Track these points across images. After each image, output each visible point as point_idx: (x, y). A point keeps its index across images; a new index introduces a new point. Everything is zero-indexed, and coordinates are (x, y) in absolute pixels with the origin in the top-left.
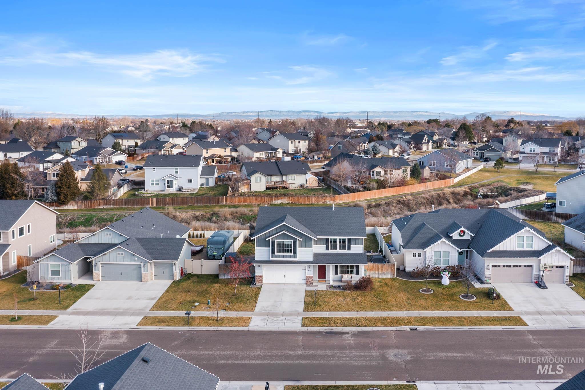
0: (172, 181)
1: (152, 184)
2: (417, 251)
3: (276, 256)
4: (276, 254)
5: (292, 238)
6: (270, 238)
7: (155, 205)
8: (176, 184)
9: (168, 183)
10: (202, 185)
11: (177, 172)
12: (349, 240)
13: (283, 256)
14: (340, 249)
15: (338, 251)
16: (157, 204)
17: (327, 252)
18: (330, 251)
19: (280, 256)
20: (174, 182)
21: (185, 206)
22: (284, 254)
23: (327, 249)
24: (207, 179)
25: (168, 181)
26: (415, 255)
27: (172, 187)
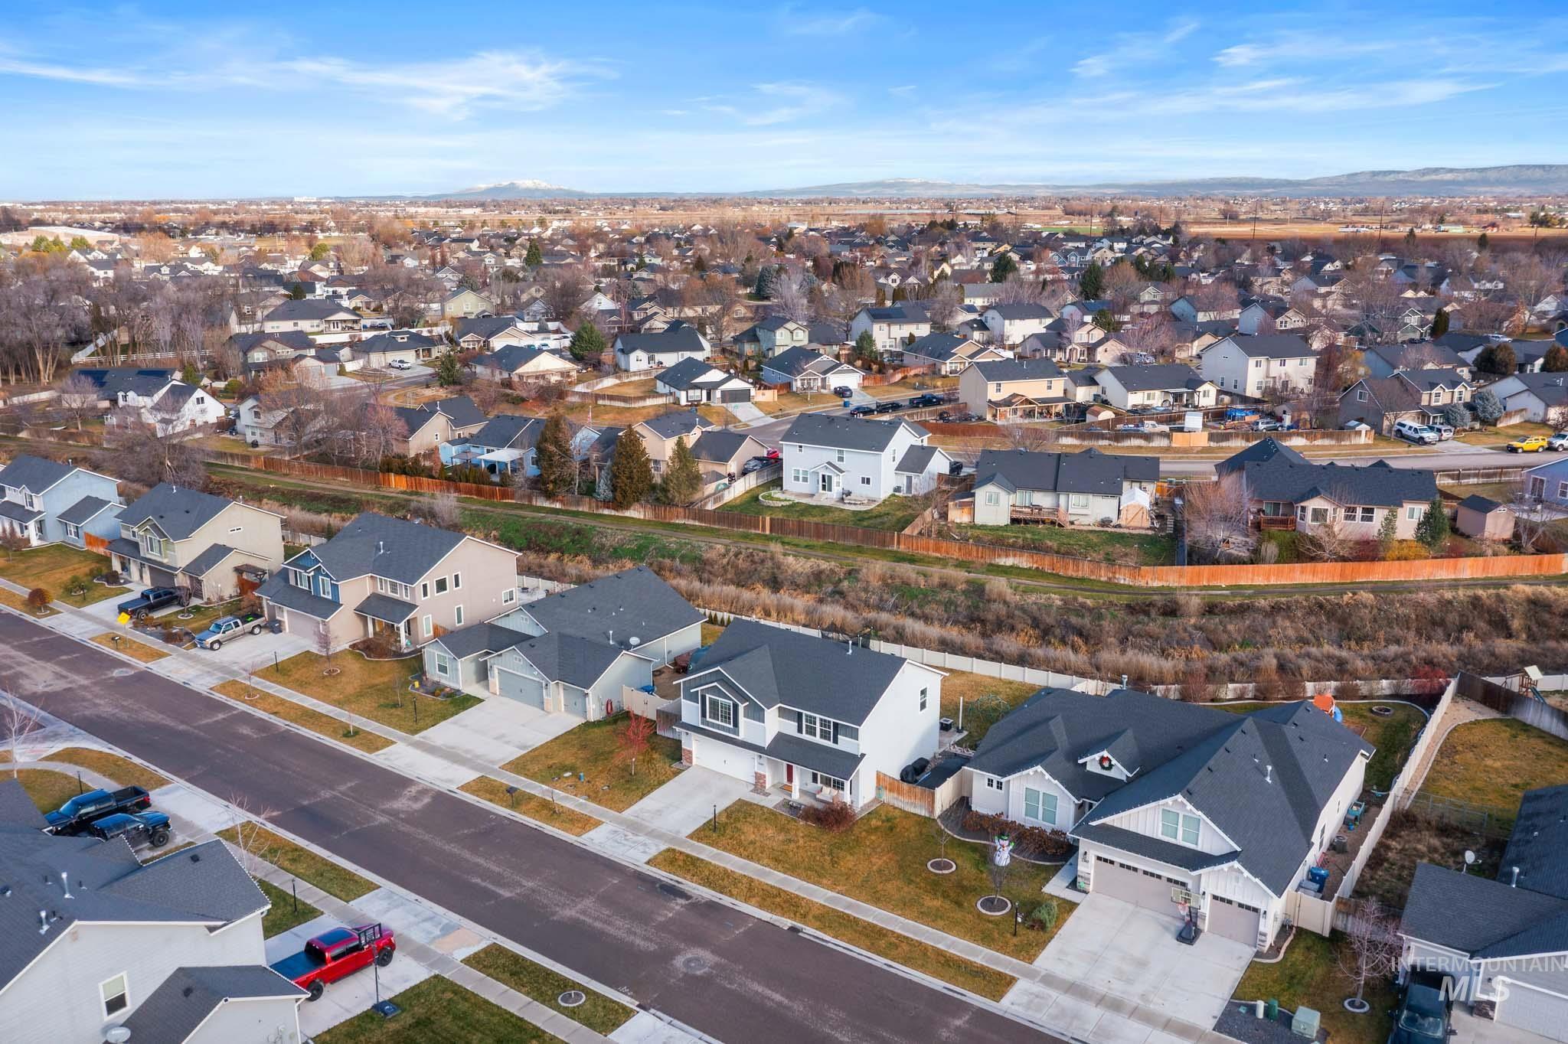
0: (830, 477)
1: (797, 478)
2: (996, 778)
3: (708, 724)
4: (708, 719)
5: (731, 699)
6: (699, 689)
7: (768, 532)
8: (838, 484)
9: (824, 480)
10: (898, 489)
11: (841, 459)
12: (836, 725)
13: (718, 727)
14: (821, 737)
15: (817, 739)
16: (771, 531)
17: (799, 735)
18: (805, 736)
19: (713, 725)
20: (834, 480)
21: (821, 542)
22: (719, 723)
23: (800, 730)
24: (909, 479)
25: (823, 476)
26: (990, 783)
27: (830, 490)
